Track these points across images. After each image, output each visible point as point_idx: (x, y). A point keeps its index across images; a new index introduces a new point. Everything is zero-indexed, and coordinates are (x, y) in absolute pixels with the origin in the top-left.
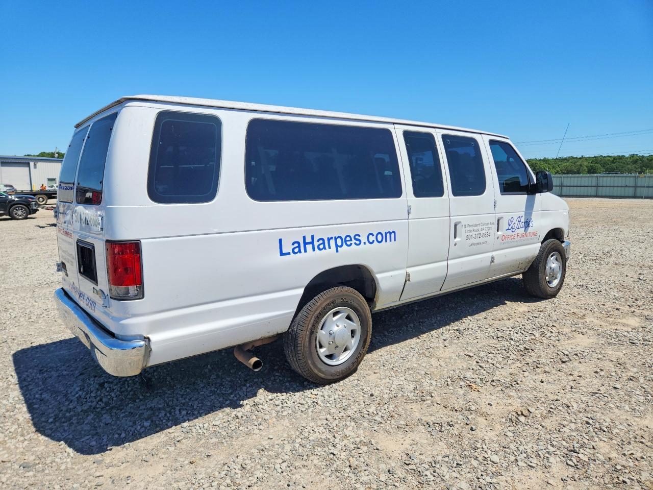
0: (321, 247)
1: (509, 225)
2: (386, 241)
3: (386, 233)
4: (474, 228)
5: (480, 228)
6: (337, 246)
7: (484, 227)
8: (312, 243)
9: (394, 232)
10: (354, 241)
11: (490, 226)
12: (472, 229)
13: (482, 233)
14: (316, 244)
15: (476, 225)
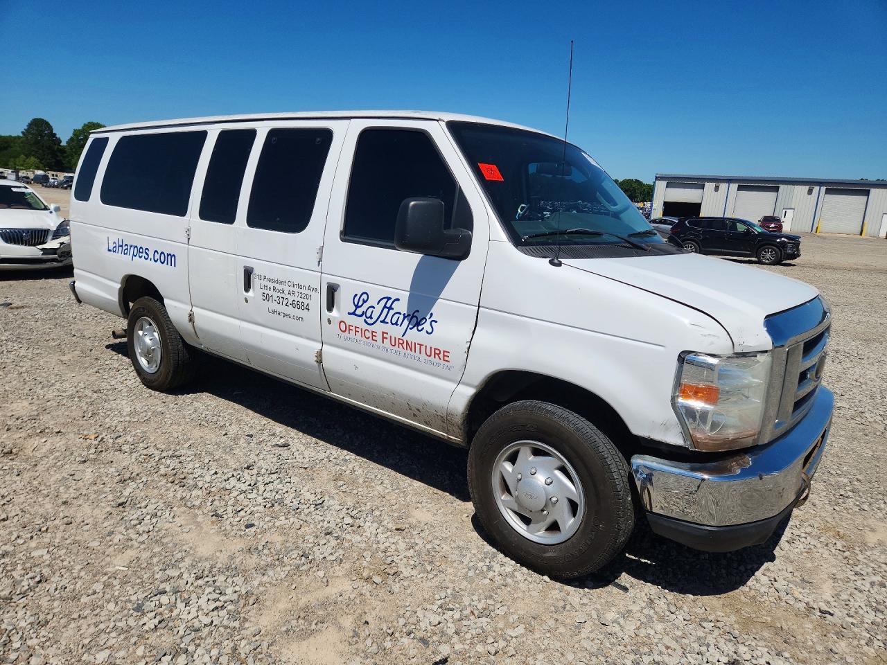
0: (126, 252)
1: (357, 307)
2: (167, 264)
3: (168, 255)
4: (274, 284)
5: (287, 289)
6: (133, 254)
7: (296, 290)
8: (122, 246)
9: (174, 255)
10: (144, 254)
11: (309, 292)
12: (271, 285)
13: (291, 298)
14: (124, 248)
15: (279, 282)
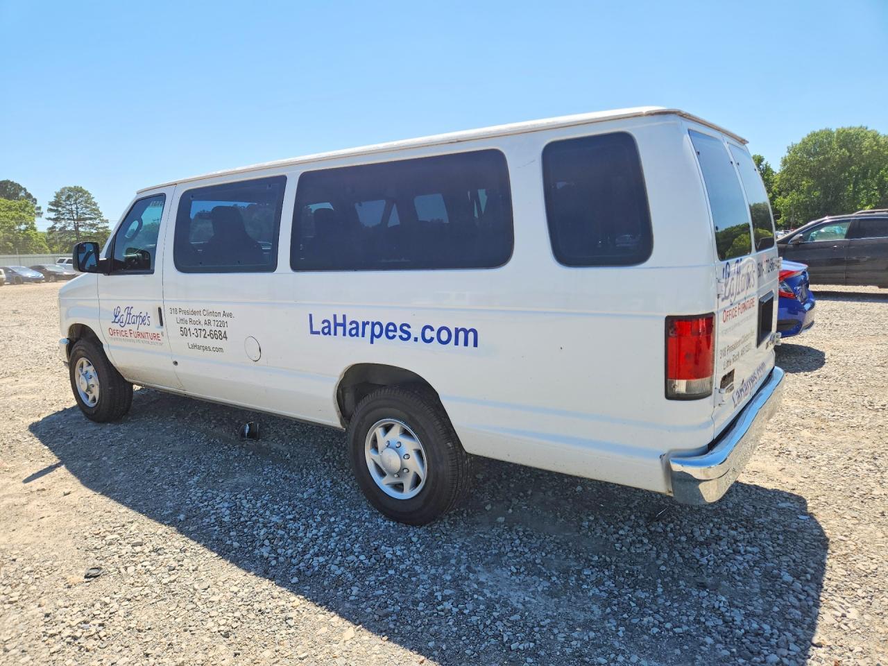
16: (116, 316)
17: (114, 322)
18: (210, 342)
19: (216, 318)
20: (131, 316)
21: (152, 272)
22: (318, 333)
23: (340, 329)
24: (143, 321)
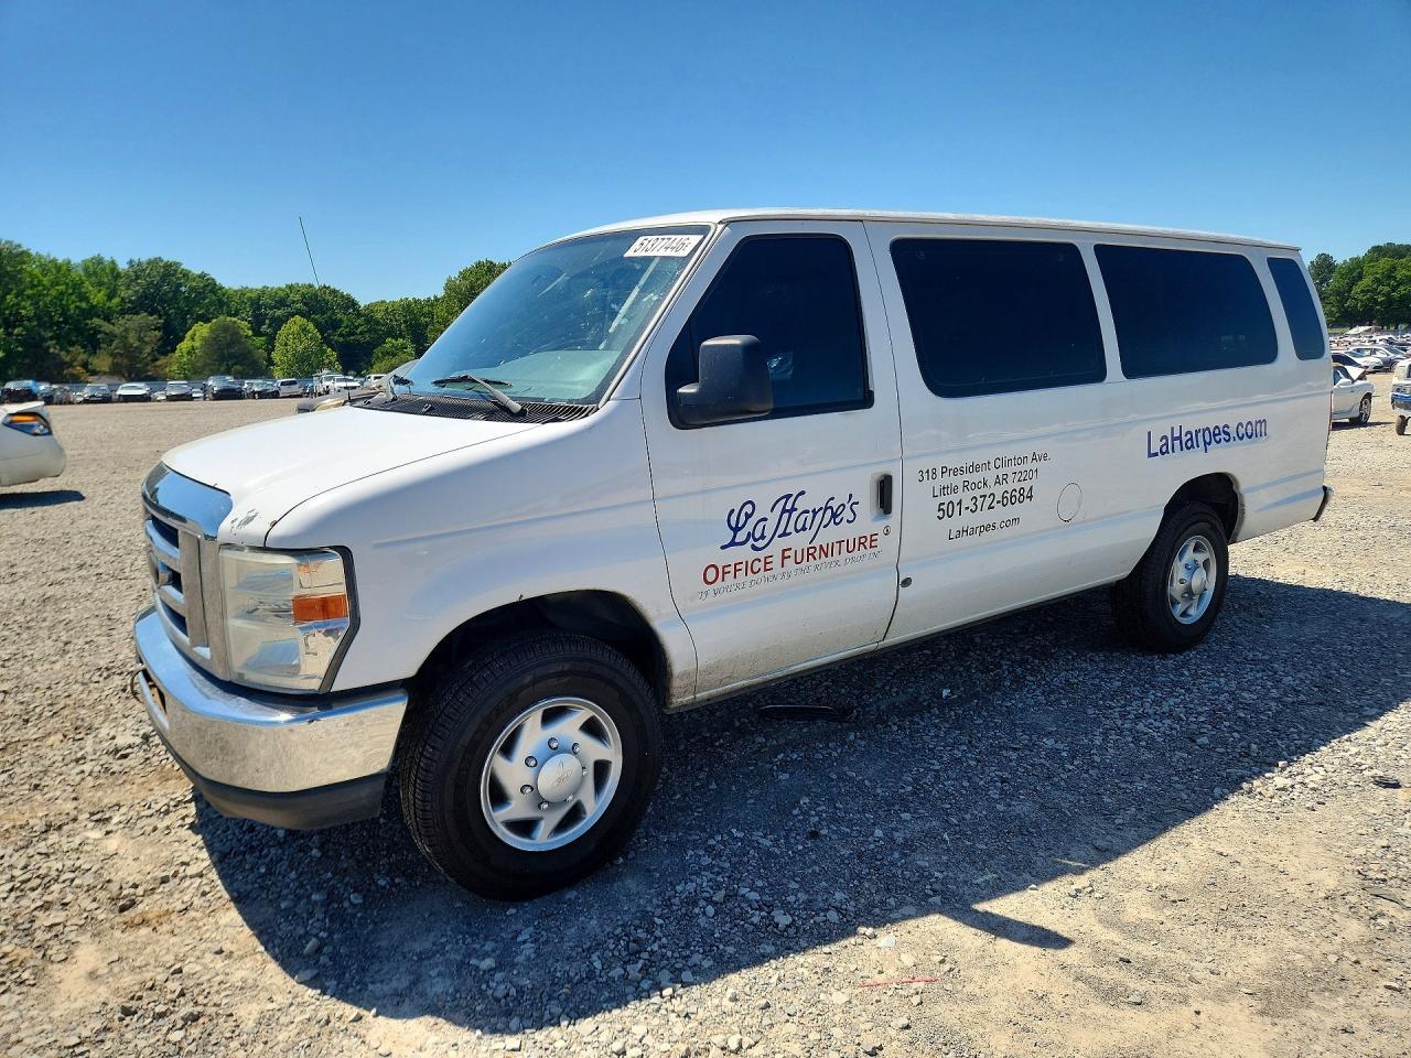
16: (736, 530)
17: (733, 543)
18: (1001, 513)
19: (1017, 469)
20: (795, 514)
21: (865, 400)
22: (1156, 454)
23: (1177, 443)
24: (834, 516)
